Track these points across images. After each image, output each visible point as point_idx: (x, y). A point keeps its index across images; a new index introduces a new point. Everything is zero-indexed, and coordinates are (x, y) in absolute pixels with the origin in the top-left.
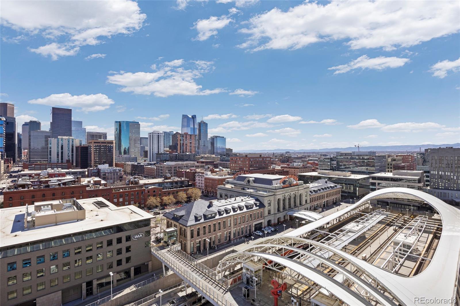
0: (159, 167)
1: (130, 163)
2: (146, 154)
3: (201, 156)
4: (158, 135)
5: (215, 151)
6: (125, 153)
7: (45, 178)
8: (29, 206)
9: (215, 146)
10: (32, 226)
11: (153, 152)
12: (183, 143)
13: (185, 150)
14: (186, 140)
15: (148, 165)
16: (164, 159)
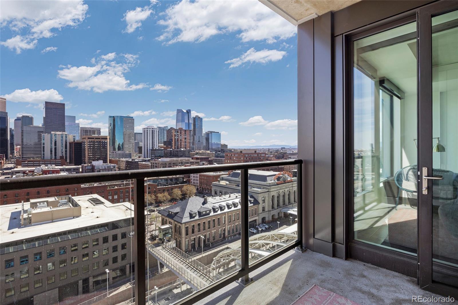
0: (153, 163)
1: (124, 159)
2: (140, 150)
3: (196, 152)
4: (153, 131)
5: (210, 147)
6: (119, 149)
7: (40, 174)
8: (24, 203)
9: (210, 141)
10: (29, 223)
11: (147, 148)
12: (178, 139)
13: (179, 146)
14: (181, 136)
15: (143, 162)
16: (158, 155)
